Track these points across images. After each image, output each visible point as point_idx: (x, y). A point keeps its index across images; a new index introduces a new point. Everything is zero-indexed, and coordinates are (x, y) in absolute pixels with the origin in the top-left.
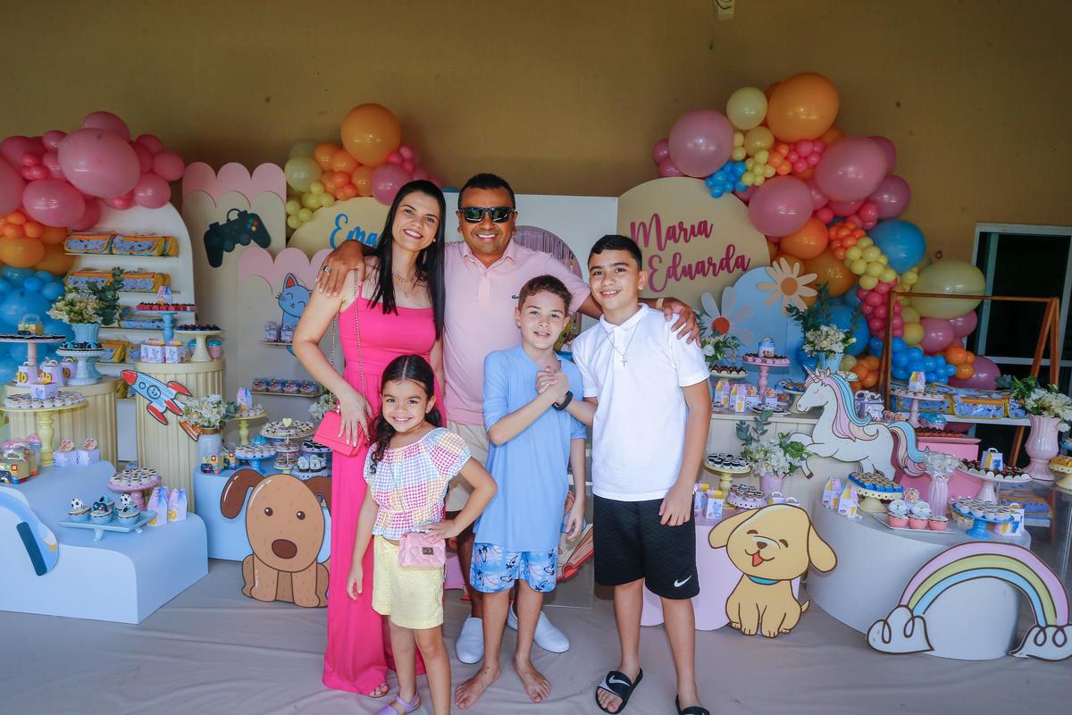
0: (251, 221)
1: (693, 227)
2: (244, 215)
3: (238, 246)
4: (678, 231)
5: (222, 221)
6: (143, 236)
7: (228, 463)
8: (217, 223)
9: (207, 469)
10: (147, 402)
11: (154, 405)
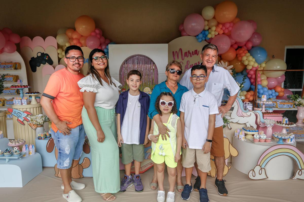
0: (46, 56)
1: (193, 52)
2: (43, 54)
3: (42, 65)
4: (188, 53)
5: (35, 56)
6: (8, 63)
7: (47, 136)
8: (34, 57)
9: (40, 138)
10: (17, 118)
11: (19, 119)
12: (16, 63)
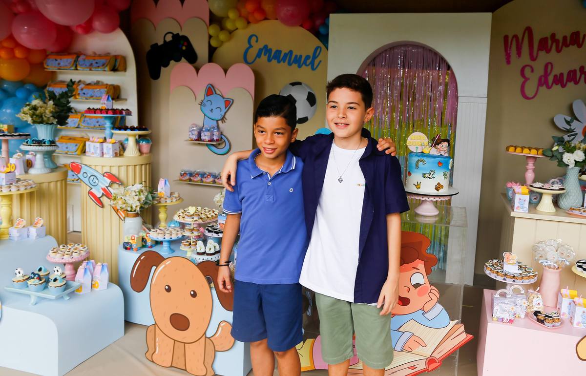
0: (182, 41)
1: (565, 38)
2: (176, 37)
3: (172, 62)
4: (550, 42)
5: (160, 42)
6: (100, 56)
8: (157, 44)
9: (127, 247)
11: (93, 191)
12: (116, 57)
